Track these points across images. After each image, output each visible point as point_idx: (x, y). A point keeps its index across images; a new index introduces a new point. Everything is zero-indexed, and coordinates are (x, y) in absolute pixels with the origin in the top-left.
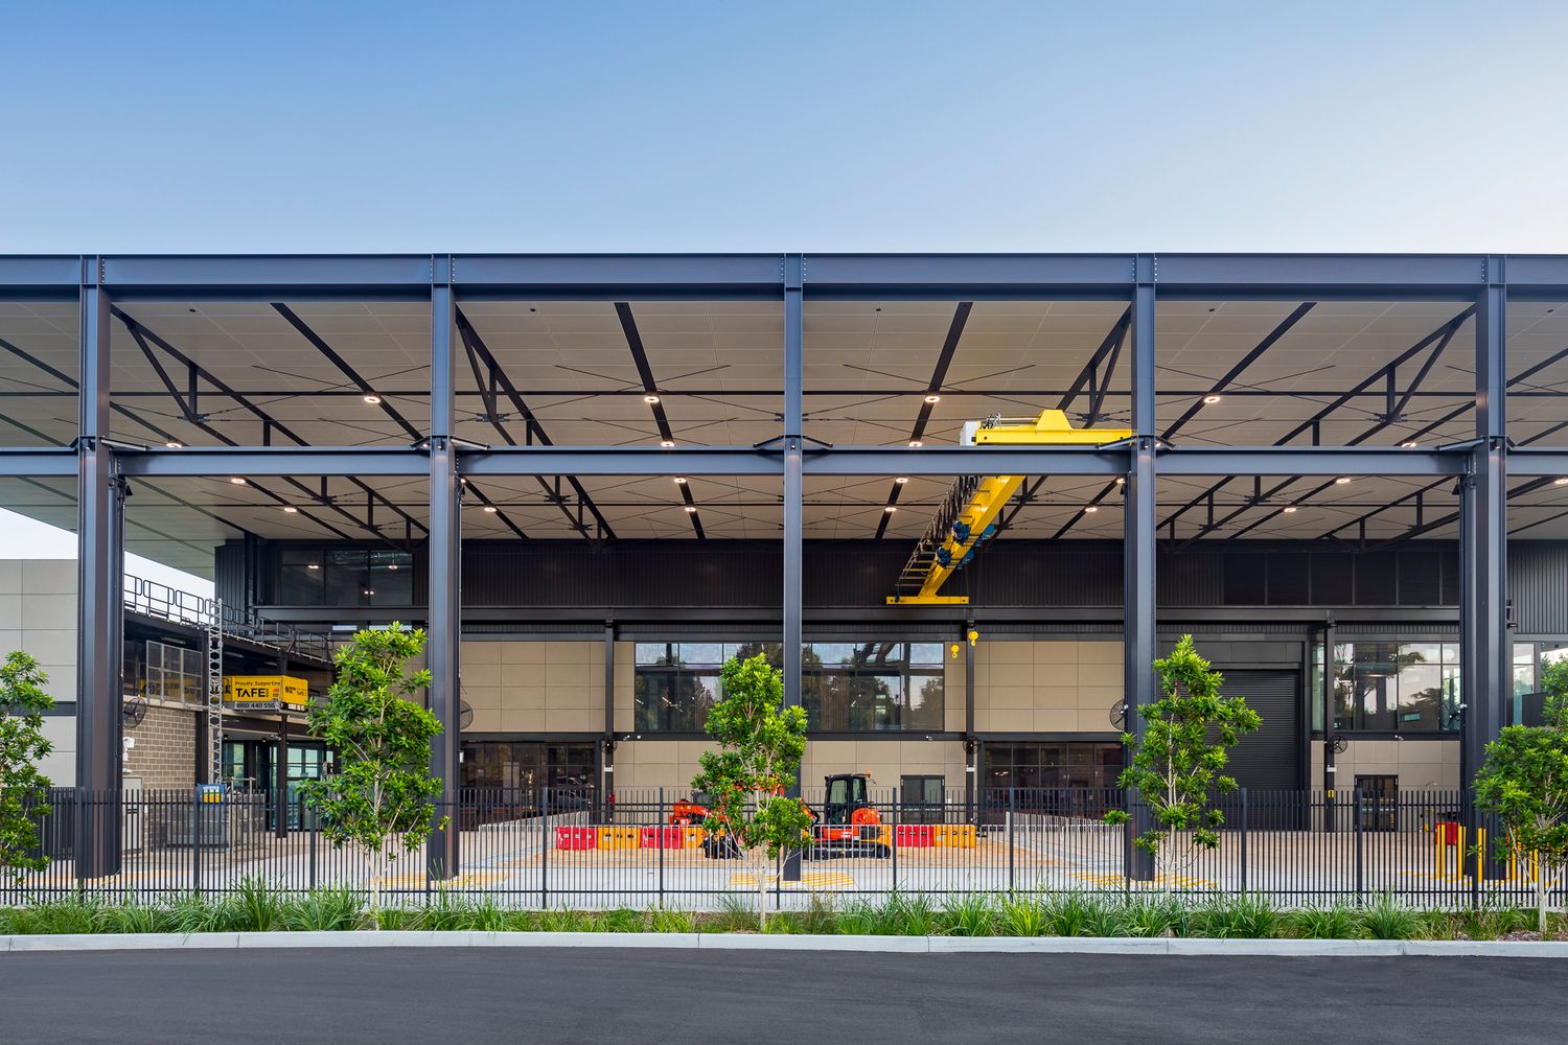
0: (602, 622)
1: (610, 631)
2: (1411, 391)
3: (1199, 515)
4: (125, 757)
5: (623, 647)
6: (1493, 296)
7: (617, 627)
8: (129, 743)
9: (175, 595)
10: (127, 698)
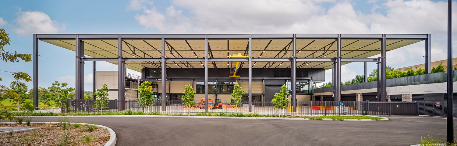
0: (192, 79)
1: (193, 80)
2: (288, 50)
3: (268, 65)
4: (125, 96)
5: (195, 82)
6: (295, 39)
7: (194, 80)
8: (125, 94)
9: (134, 75)
10: (125, 88)
